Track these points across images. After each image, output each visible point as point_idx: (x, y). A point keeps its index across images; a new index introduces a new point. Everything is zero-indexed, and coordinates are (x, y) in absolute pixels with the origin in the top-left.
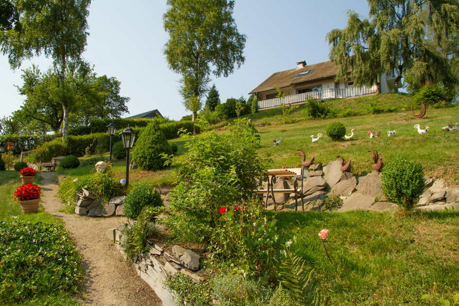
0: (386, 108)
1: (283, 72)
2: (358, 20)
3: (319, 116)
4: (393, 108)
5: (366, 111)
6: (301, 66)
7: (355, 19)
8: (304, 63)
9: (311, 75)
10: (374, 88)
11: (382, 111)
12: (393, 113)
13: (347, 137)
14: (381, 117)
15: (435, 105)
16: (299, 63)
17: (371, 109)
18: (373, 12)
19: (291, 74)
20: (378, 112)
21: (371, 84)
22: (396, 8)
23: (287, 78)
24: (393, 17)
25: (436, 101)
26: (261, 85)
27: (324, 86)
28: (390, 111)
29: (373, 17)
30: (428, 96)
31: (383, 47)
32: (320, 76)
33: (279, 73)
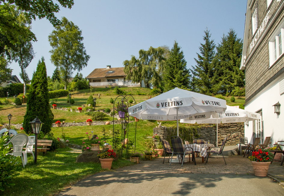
0: (142, 94)
1: (100, 69)
2: (135, 59)
3: (120, 94)
4: (144, 94)
5: (136, 94)
6: (108, 68)
7: (134, 58)
8: (110, 66)
9: (114, 74)
10: (139, 84)
11: (141, 95)
12: (144, 96)
13: (133, 103)
14: (141, 96)
15: (156, 94)
16: (108, 66)
17: (138, 93)
18: (140, 57)
19: (104, 71)
20: (140, 95)
21: (138, 82)
22: (149, 56)
23: (103, 73)
24: (147, 60)
25: (157, 93)
26: (90, 74)
27: (120, 79)
28: (143, 95)
29: (140, 59)
30: (155, 91)
31: (143, 71)
32: (118, 75)
33: (98, 69)
